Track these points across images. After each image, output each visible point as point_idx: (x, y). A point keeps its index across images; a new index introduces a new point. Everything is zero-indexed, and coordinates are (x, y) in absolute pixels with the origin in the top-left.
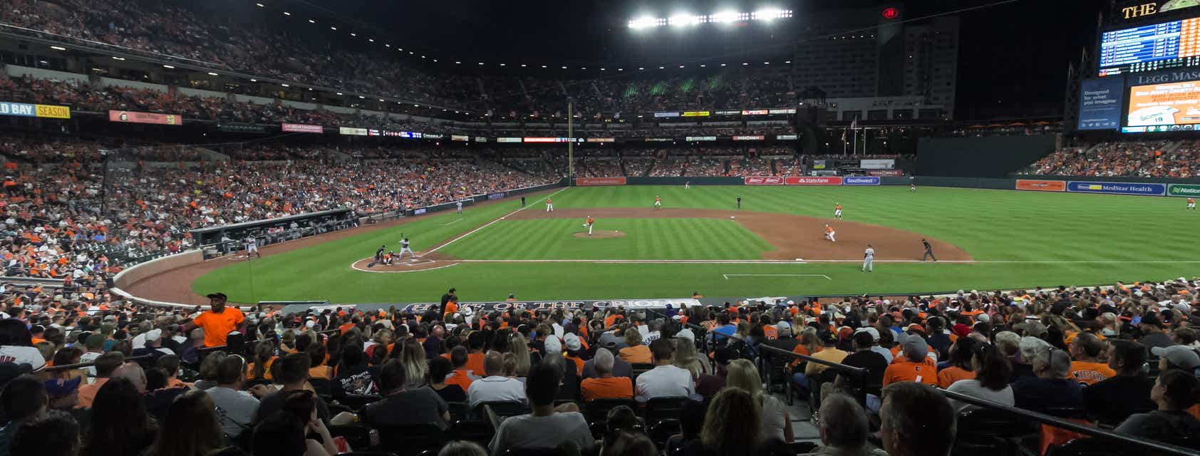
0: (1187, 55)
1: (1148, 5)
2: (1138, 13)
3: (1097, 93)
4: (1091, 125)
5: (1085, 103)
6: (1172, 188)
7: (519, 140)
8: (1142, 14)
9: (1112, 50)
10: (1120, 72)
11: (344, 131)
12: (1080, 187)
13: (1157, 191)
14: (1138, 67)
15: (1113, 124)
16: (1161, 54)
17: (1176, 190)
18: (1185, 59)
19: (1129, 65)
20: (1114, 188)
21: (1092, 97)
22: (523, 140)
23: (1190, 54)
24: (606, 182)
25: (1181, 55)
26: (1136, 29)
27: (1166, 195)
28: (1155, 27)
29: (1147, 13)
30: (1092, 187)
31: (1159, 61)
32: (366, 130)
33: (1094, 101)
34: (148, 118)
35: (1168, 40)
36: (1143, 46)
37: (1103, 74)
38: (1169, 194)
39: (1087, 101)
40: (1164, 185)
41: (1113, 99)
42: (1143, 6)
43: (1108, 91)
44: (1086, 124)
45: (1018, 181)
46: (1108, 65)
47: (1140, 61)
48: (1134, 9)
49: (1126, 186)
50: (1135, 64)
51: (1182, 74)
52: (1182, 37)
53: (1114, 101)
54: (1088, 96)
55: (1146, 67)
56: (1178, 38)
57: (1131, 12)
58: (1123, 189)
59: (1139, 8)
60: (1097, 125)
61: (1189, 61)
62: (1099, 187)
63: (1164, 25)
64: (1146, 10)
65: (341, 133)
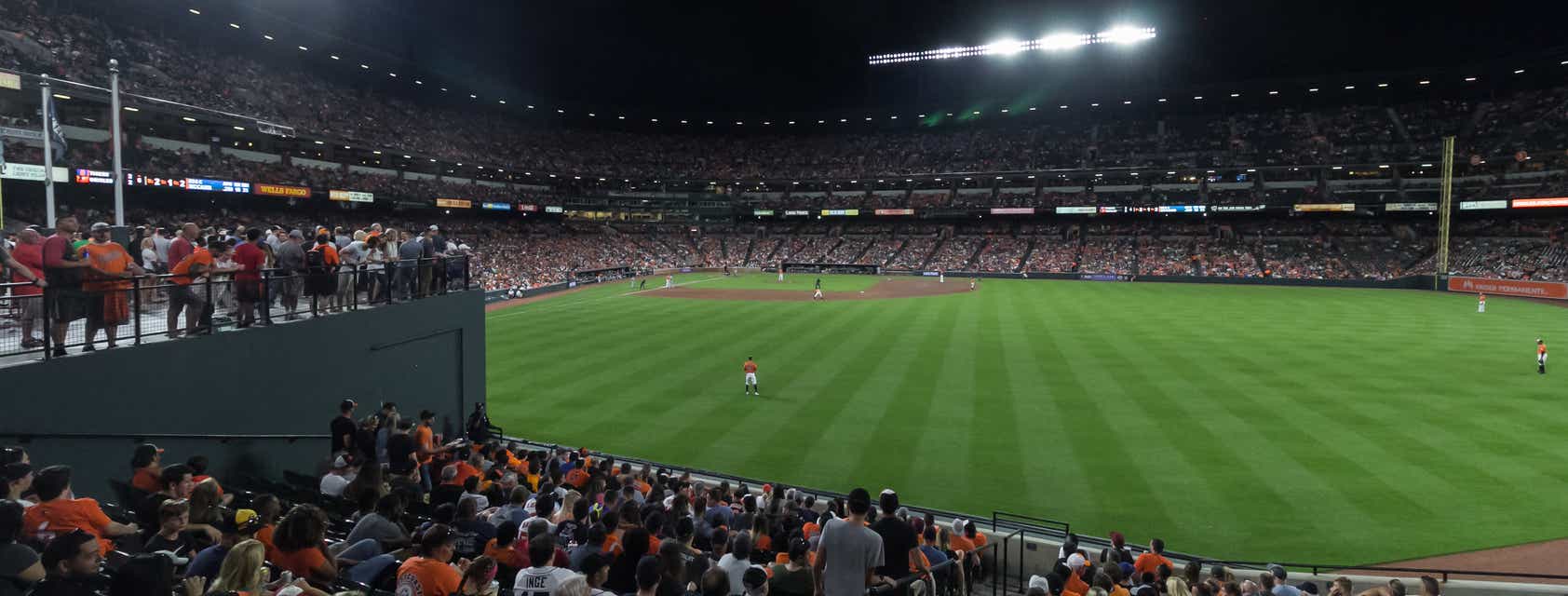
7: (1502, 204)
11: (1061, 210)
22: (1510, 204)
24: (1514, 289)
32: (1095, 208)
34: (894, 212)
65: (1057, 212)
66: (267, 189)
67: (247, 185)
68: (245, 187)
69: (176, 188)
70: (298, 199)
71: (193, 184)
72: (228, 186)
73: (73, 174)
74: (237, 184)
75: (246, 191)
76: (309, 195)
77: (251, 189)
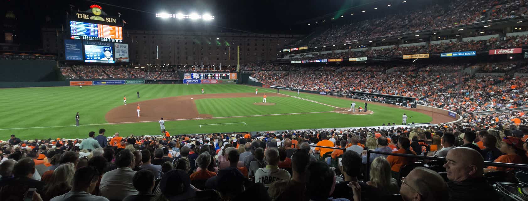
0: (101, 37)
1: (86, 15)
2: (83, 17)
3: (72, 45)
4: (71, 58)
5: (67, 49)
6: (127, 82)
8: (84, 18)
9: (75, 29)
10: (79, 38)
12: (98, 83)
13: (123, 82)
14: (86, 38)
15: (80, 58)
16: (93, 35)
17: (128, 82)
18: (101, 38)
19: (83, 36)
20: (110, 83)
21: (69, 47)
23: (102, 37)
25: (99, 36)
26: (83, 23)
27: (126, 84)
28: (89, 24)
29: (86, 18)
30: (103, 83)
31: (93, 37)
33: (71, 48)
35: (94, 30)
36: (86, 30)
37: (73, 38)
38: (126, 83)
39: (67, 48)
40: (124, 80)
41: (79, 48)
42: (84, 15)
43: (76, 45)
44: (69, 57)
45: (70, 82)
46: (74, 34)
47: (86, 35)
48: (81, 15)
49: (114, 81)
50: (85, 36)
51: (101, 43)
52: (99, 30)
53: (79, 49)
54: (68, 46)
55: (89, 38)
56: (97, 30)
57: (80, 16)
58: (113, 83)
59: (83, 15)
60: (74, 58)
61: (102, 39)
62: (105, 83)
63: (92, 24)
64: (85, 17)
66: (331, 60)
67: (327, 60)
68: (326, 60)
69: (314, 62)
70: (340, 62)
71: (317, 61)
72: (323, 61)
73: (302, 61)
74: (324, 60)
75: (326, 61)
76: (342, 61)
77: (327, 61)
